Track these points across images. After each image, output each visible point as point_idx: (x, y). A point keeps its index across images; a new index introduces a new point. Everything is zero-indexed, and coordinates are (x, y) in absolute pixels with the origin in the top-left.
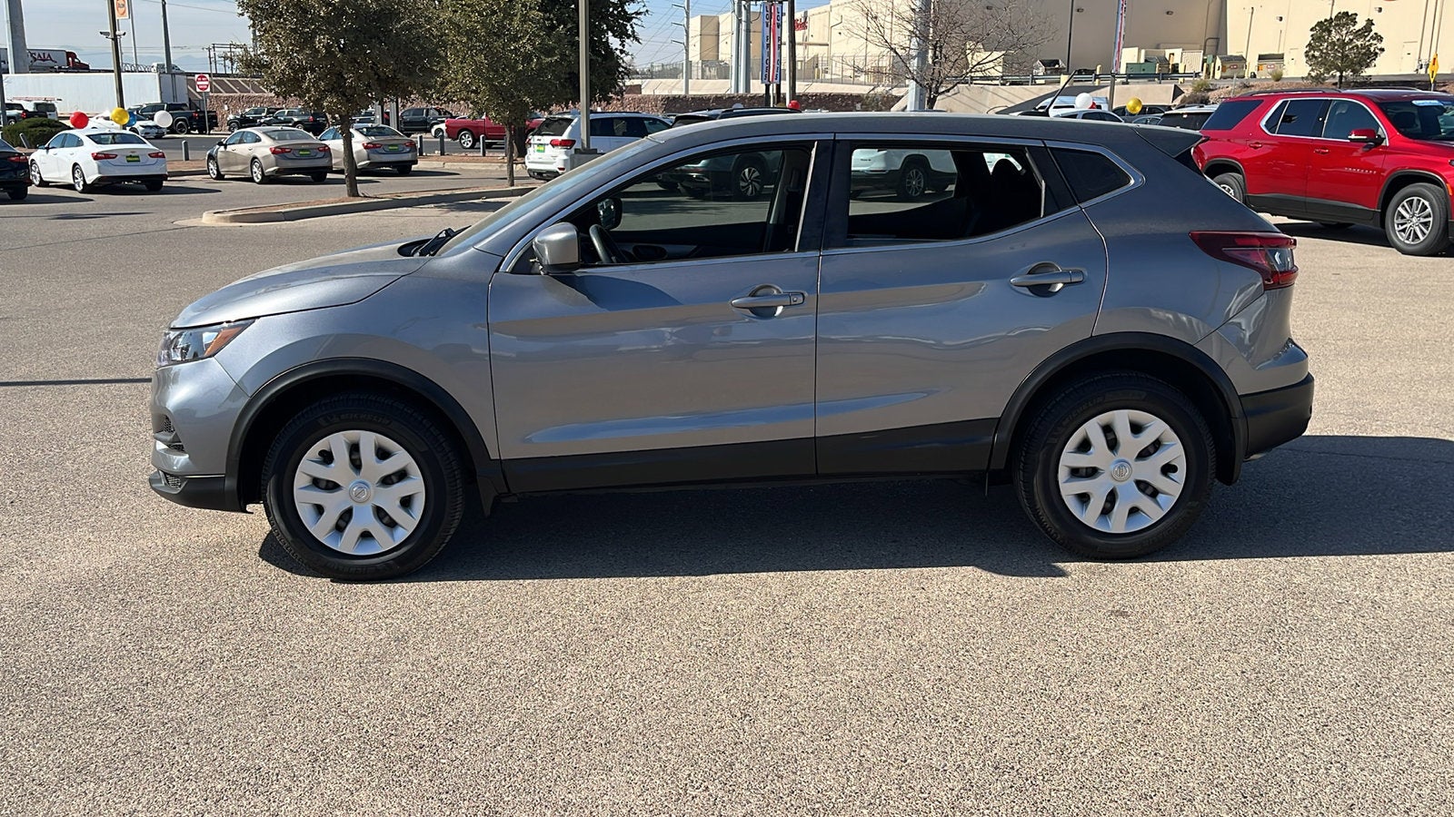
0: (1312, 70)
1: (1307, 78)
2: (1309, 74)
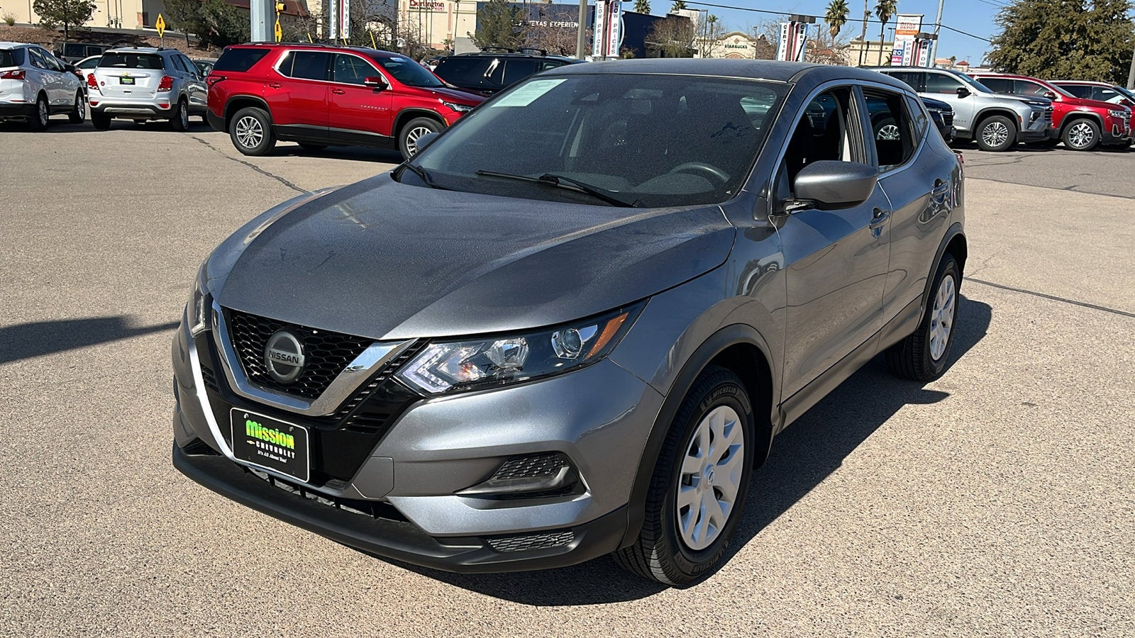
0: (43, 18)
1: (38, 25)
2: (41, 22)
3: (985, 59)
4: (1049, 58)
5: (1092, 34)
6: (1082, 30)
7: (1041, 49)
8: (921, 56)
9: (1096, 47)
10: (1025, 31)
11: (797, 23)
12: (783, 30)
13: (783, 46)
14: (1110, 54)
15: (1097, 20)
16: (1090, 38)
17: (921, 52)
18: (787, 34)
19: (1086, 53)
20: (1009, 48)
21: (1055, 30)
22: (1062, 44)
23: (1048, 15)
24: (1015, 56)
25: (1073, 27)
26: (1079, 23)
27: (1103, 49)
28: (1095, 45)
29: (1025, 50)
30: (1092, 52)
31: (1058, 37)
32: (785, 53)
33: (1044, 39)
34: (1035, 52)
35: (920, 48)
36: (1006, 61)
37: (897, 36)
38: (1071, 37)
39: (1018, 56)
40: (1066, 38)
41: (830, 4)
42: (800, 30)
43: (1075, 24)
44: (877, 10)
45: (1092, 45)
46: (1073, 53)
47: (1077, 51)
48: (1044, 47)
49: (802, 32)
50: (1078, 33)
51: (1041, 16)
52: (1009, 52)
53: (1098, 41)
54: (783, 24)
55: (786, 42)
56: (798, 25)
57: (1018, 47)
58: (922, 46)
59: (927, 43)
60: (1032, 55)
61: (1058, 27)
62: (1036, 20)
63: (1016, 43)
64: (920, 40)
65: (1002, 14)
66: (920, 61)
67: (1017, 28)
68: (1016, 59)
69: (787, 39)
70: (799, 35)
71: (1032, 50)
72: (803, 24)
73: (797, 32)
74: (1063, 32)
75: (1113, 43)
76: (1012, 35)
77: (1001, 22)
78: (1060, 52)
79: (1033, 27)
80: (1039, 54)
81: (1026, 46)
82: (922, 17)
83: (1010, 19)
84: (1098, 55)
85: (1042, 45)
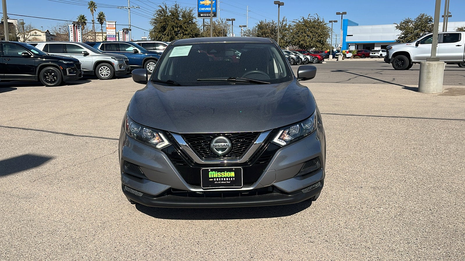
3: (149, 38)
4: (172, 37)
5: (184, 28)
6: (181, 27)
7: (168, 34)
8: (127, 37)
9: (186, 33)
10: (162, 27)
11: (76, 25)
12: (70, 28)
13: (71, 34)
14: (191, 35)
15: (185, 23)
16: (184, 29)
17: (126, 36)
18: (72, 29)
19: (183, 35)
20: (157, 34)
21: (172, 27)
22: (175, 32)
23: (168, 21)
24: (160, 36)
25: (178, 26)
26: (179, 24)
27: (189, 33)
28: (186, 32)
29: (163, 34)
30: (185, 34)
31: (173, 29)
32: (73, 37)
33: (169, 30)
34: (166, 35)
35: (125, 34)
36: (157, 38)
37: (107, 30)
38: (178, 29)
39: (161, 36)
40: (176, 30)
41: (78, 17)
42: (78, 28)
43: (178, 25)
44: (97, 19)
45: (185, 32)
46: (179, 35)
47: (180, 34)
48: (169, 33)
49: (79, 29)
50: (180, 28)
51: (166, 22)
52: (157, 35)
53: (187, 31)
54: (70, 26)
55: (73, 33)
56: (77, 26)
57: (160, 33)
58: (126, 33)
59: (128, 32)
60: (166, 36)
61: (173, 26)
62: (165, 23)
63: (159, 32)
64: (125, 31)
65: (152, 21)
66: (126, 39)
67: (159, 26)
68: (160, 38)
69: (73, 32)
70: (78, 30)
71: (165, 34)
72: (79, 25)
73: (77, 29)
74: (174, 27)
75: (192, 31)
76: (157, 29)
77: (152, 24)
78: (175, 35)
79: (164, 26)
80: (168, 35)
81: (163, 33)
82: (115, 22)
83: (155, 23)
84: (188, 35)
85: (168, 32)
